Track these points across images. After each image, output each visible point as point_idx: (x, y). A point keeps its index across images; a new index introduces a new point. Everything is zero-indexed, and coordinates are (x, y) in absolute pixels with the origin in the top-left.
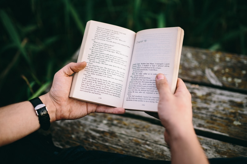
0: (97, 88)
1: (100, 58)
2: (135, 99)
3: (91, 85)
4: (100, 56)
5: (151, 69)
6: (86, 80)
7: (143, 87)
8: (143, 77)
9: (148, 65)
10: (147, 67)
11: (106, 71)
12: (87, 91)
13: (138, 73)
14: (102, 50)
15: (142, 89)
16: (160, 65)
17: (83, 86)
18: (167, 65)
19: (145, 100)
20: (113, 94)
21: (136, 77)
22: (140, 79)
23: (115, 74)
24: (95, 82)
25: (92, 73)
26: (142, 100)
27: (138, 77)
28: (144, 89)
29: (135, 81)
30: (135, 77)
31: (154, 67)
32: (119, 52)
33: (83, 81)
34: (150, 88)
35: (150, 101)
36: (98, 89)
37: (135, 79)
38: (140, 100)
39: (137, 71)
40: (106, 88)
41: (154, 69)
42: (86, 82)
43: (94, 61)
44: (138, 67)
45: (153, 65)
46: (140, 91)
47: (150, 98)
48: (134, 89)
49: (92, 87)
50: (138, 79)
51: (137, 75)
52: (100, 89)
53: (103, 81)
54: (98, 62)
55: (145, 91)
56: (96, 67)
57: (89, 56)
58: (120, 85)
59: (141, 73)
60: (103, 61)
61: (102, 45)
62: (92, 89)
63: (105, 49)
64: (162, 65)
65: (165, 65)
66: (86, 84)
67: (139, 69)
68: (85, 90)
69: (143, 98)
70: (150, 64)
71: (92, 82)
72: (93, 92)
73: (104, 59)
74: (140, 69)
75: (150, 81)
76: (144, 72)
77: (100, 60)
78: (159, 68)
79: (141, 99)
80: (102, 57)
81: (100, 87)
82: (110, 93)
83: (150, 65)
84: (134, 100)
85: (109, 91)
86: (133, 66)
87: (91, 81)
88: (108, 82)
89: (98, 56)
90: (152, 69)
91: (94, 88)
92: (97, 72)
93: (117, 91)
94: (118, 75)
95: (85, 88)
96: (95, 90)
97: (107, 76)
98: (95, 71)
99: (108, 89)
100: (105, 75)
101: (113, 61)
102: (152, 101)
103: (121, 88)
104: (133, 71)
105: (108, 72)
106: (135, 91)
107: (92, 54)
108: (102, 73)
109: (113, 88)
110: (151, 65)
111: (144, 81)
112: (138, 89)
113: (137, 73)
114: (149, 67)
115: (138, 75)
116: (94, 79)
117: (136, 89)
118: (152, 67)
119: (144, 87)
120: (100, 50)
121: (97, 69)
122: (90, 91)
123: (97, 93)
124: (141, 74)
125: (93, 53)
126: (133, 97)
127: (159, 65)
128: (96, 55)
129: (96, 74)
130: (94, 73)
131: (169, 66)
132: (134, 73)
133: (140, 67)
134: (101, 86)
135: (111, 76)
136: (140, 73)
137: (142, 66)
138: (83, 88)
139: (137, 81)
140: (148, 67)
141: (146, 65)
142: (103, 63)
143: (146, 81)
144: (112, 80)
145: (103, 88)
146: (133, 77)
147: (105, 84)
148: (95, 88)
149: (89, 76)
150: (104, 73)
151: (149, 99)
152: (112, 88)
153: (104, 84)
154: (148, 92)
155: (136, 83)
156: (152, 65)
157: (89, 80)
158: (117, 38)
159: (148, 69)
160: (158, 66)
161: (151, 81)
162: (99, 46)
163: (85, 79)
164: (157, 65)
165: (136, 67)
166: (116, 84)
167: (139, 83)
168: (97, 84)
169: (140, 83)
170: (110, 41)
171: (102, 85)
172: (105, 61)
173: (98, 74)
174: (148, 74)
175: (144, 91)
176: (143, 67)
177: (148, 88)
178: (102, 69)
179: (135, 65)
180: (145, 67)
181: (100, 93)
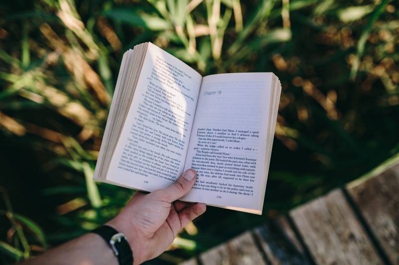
0: (143, 165)
1: (156, 114)
2: (205, 187)
3: (136, 159)
4: (155, 110)
5: (229, 139)
6: (129, 149)
7: (218, 169)
8: (217, 152)
9: (224, 132)
10: (223, 135)
11: (161, 138)
12: (129, 168)
13: (209, 145)
14: (159, 101)
15: (217, 172)
16: (244, 134)
17: (124, 159)
18: (255, 134)
19: (221, 189)
20: (164, 176)
21: (206, 151)
22: (212, 155)
23: (172, 143)
24: (142, 154)
25: (141, 138)
26: (217, 189)
27: (208, 151)
28: (220, 172)
29: (205, 157)
30: (204, 151)
31: (234, 136)
32: (180, 107)
33: (126, 152)
34: (229, 170)
35: (229, 190)
36: (146, 166)
37: (205, 154)
38: (214, 189)
39: (208, 141)
40: (157, 166)
41: (235, 139)
42: (129, 153)
43: (146, 117)
44: (208, 135)
45: (233, 133)
46: (213, 175)
47: (230, 187)
48: (203, 171)
49: (136, 163)
50: (209, 154)
51: (206, 147)
52: (147, 167)
53: (154, 154)
54: (152, 120)
55: (221, 176)
56: (147, 129)
57: (140, 106)
58: (176, 162)
59: (214, 145)
60: (159, 119)
61: (160, 90)
62: (136, 167)
63: (163, 99)
64: (247, 134)
65: (252, 134)
66: (129, 157)
67: (210, 138)
68: (126, 167)
69: (218, 185)
70: (227, 130)
71: (137, 154)
72: (138, 171)
73: (160, 116)
74: (212, 138)
75: (229, 159)
76: (219, 143)
77: (155, 117)
78: (242, 139)
79: (215, 187)
80: (159, 112)
81: (149, 164)
82: (161, 175)
83: (227, 132)
84: (203, 189)
85: (159, 171)
86: (199, 131)
87: (137, 152)
88: (161, 156)
89: (153, 109)
90: (232, 139)
91: (139, 164)
92: (148, 137)
93: (172, 171)
94: (176, 145)
95: (126, 163)
96: (141, 168)
97: (161, 145)
98: (146, 136)
99: (159, 167)
100: (158, 145)
101: (171, 121)
102: (233, 191)
103: (178, 166)
104: (199, 140)
105: (164, 139)
106: (205, 174)
107: (145, 105)
108: (155, 139)
109: (167, 166)
110: (229, 132)
111: (219, 159)
112: (210, 171)
113: (207, 144)
114: (227, 136)
115: (208, 148)
116: (142, 150)
117: (207, 171)
118: (232, 136)
119: (221, 169)
120: (157, 99)
121: (148, 133)
122: (133, 169)
123: (144, 173)
124: (214, 147)
125: (147, 102)
126: (203, 184)
127: (242, 133)
128: (151, 107)
129: (146, 140)
130: (144, 139)
131: (258, 136)
132: (201, 144)
133: (211, 135)
134: (149, 162)
135: (166, 146)
136: (212, 145)
137: (214, 134)
138: (124, 163)
139: (208, 158)
140: (225, 136)
141: (221, 132)
142: (159, 123)
143: (222, 159)
144: (167, 154)
145: (153, 165)
146: (201, 150)
147: (157, 159)
148: (142, 165)
149: (135, 144)
150: (158, 141)
151: (228, 188)
152: (165, 165)
153: (155, 158)
154: (227, 176)
155: (206, 161)
156: (231, 133)
157: (134, 151)
158: (180, 83)
159: (224, 139)
160: (241, 135)
161: (231, 160)
162: (156, 92)
163: (129, 147)
164: (240, 133)
165: (205, 134)
166: (172, 160)
167: (210, 161)
168: (145, 158)
169: (212, 161)
170: (172, 86)
171: (151, 161)
172: (161, 120)
173: (149, 141)
174: (225, 147)
175: (219, 175)
176: (217, 135)
177: (227, 169)
178: (156, 133)
179: (201, 131)
180: (220, 135)
181: (147, 174)
